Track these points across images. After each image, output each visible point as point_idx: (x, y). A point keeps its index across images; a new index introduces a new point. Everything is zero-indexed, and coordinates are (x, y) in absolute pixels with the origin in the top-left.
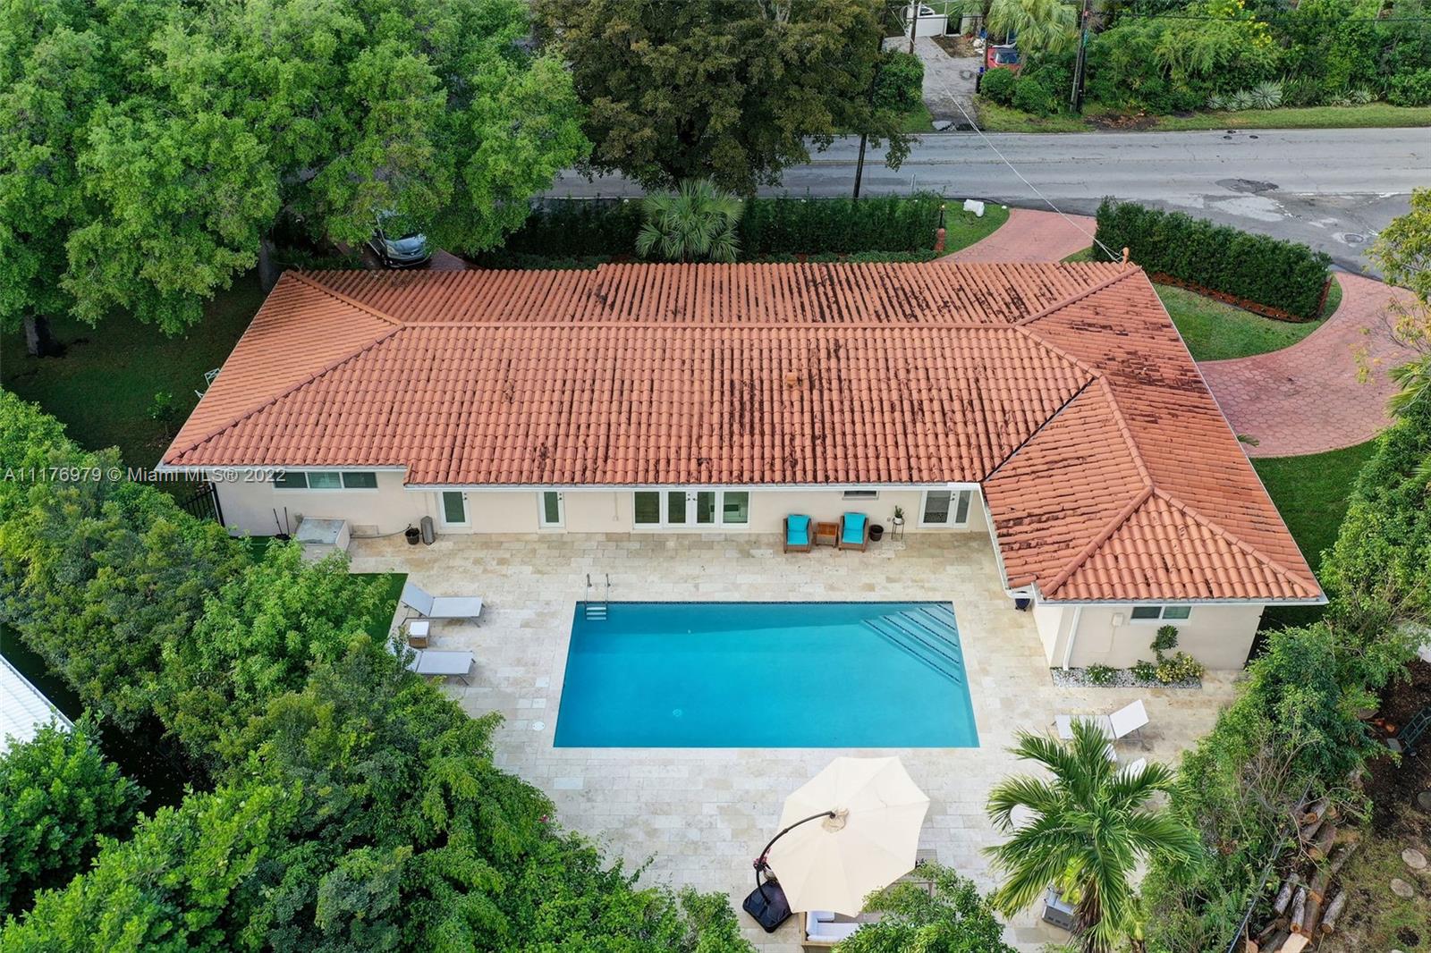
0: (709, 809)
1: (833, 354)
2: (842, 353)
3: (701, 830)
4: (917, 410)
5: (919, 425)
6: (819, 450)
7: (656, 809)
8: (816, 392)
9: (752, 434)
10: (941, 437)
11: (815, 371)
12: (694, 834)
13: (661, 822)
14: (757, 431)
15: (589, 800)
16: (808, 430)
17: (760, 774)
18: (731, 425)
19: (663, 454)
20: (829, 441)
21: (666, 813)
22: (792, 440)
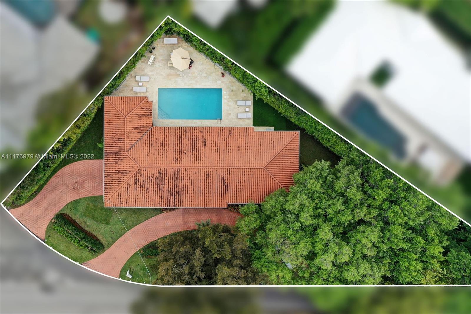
0: (199, 77)
1: (177, 159)
2: (175, 160)
3: (200, 74)
4: (162, 144)
5: (162, 141)
6: (180, 134)
7: (206, 77)
8: (180, 149)
9: (193, 138)
10: (158, 137)
11: (180, 154)
12: (201, 73)
13: (205, 75)
14: (192, 139)
15: (216, 79)
16: (182, 138)
17: (191, 83)
18: (196, 141)
19: (209, 134)
20: (179, 137)
21: (204, 77)
22: (185, 137)
